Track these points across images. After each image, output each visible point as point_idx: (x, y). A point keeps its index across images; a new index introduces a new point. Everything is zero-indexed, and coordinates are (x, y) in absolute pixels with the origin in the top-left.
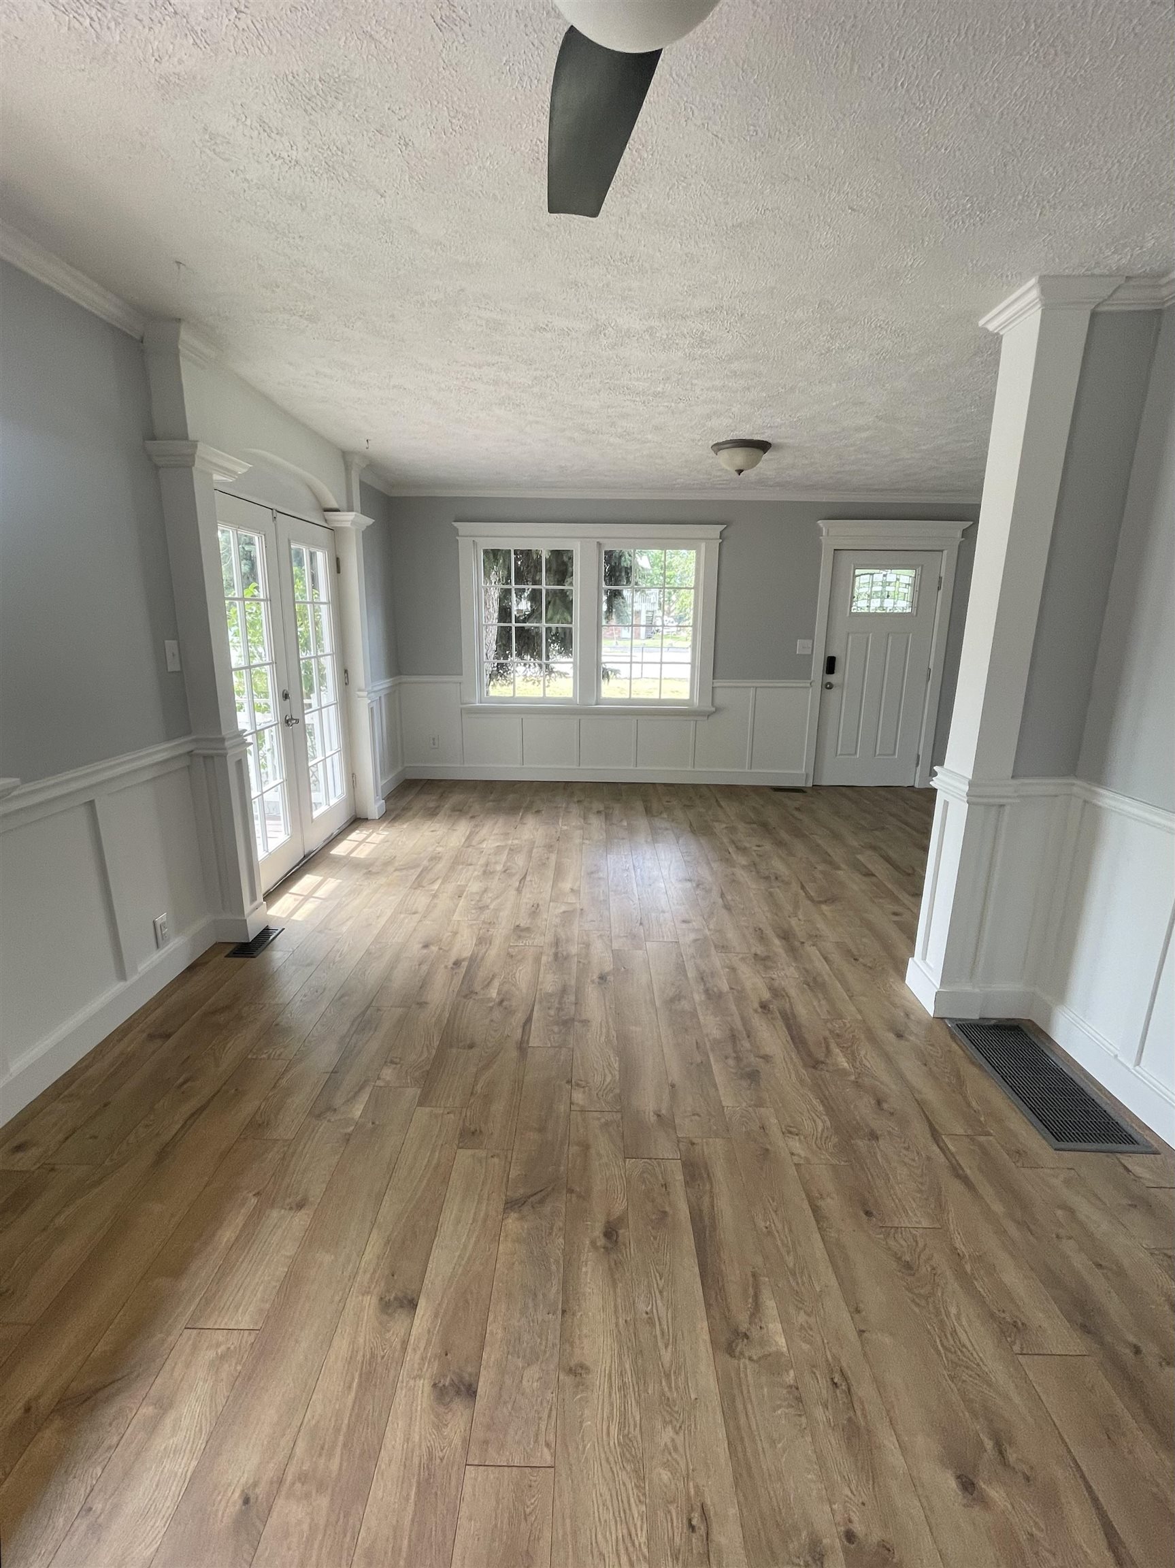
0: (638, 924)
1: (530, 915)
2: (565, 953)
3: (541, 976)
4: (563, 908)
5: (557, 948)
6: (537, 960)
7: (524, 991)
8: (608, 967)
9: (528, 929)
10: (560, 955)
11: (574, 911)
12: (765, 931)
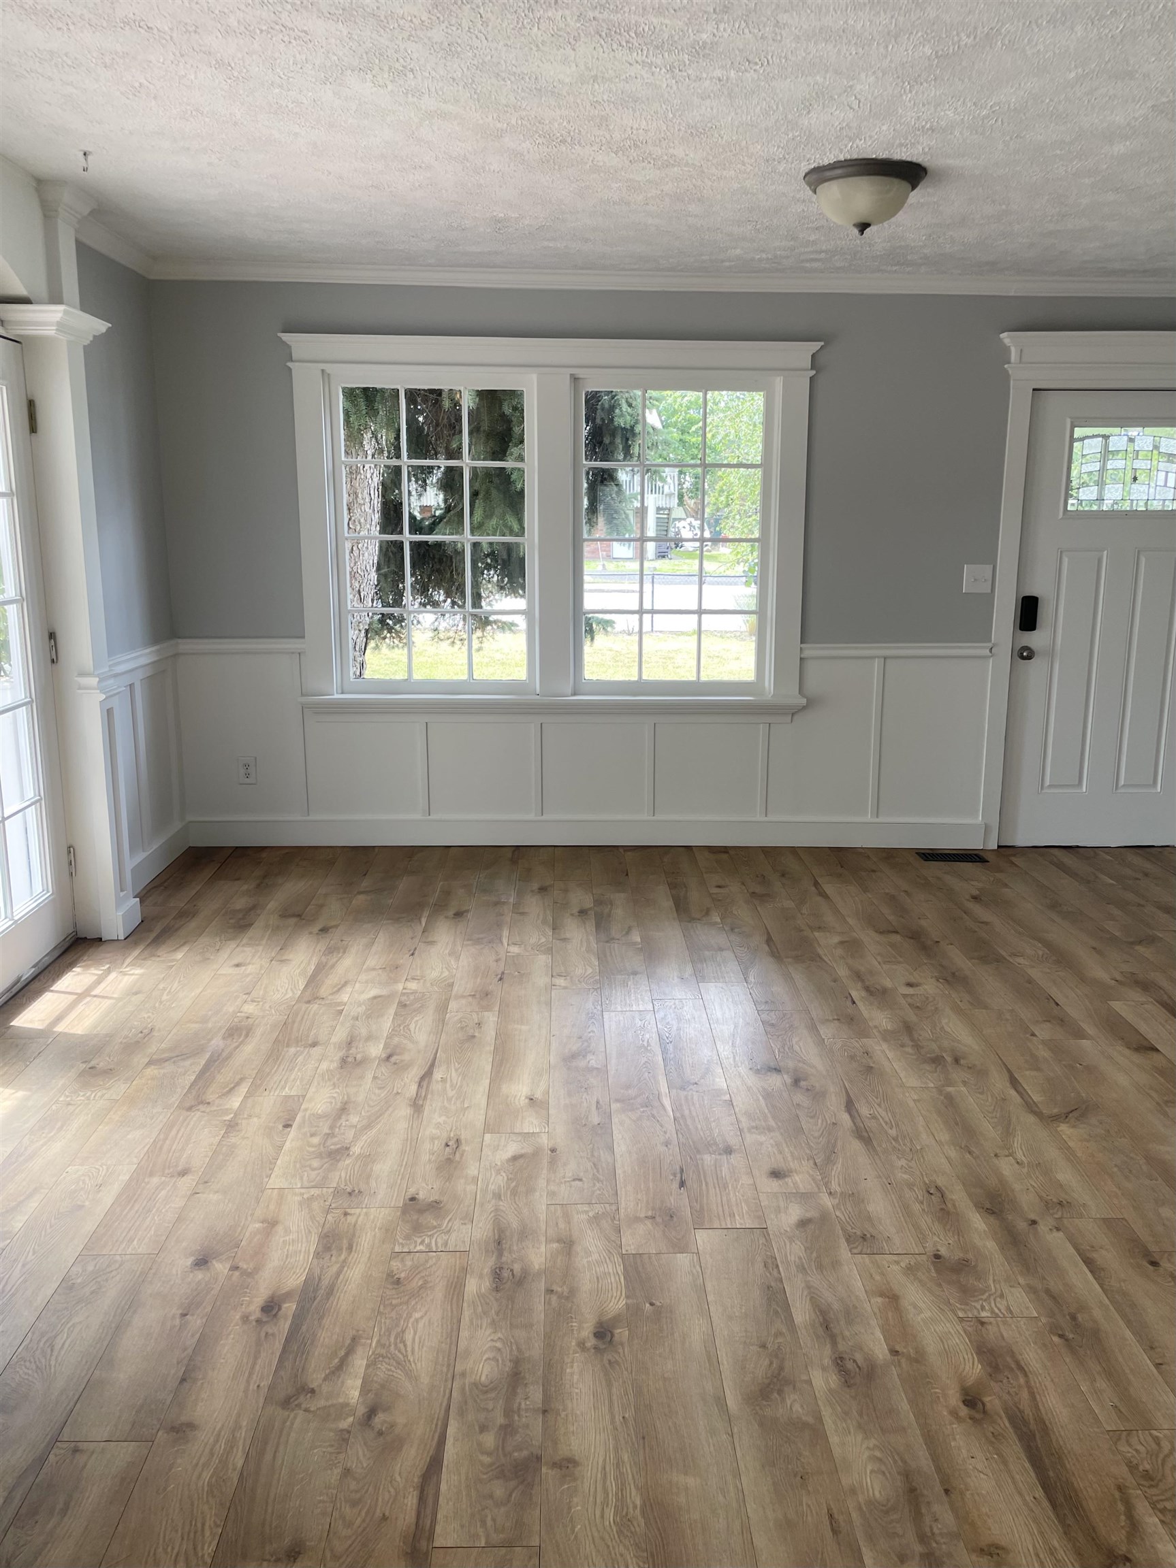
0: (676, 1185)
1: (439, 1168)
2: (517, 1267)
3: (464, 1334)
4: (512, 1149)
5: (500, 1255)
6: (456, 1288)
7: (425, 1380)
8: (616, 1304)
9: (435, 1207)
10: (506, 1274)
11: (537, 1153)
12: (949, 1195)
